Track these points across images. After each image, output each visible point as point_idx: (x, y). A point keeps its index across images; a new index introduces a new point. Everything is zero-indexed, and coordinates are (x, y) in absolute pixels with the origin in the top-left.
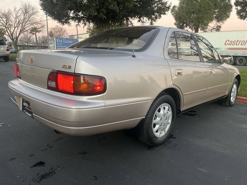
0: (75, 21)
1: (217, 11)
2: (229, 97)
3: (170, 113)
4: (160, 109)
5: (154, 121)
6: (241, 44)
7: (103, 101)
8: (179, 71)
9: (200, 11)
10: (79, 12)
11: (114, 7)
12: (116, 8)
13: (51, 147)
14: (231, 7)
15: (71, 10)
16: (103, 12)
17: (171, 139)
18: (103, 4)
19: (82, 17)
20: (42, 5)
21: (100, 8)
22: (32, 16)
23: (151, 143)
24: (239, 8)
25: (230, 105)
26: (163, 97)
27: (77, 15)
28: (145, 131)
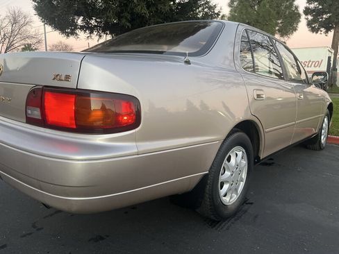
0: (85, 31)
1: (280, 21)
2: (318, 136)
3: (244, 162)
4: (230, 156)
5: (222, 178)
6: (315, 66)
7: (134, 144)
8: (259, 93)
9: (258, 22)
10: (91, 19)
11: (142, 10)
12: (145, 11)
13: (39, 230)
14: (299, 16)
15: (79, 16)
16: (126, 18)
17: (246, 207)
18: (126, 5)
19: (95, 26)
20: (37, 9)
21: (122, 12)
22: (24, 28)
23: (217, 216)
24: (310, 17)
25: (320, 148)
26: (236, 135)
27: (88, 23)
28: (207, 196)
